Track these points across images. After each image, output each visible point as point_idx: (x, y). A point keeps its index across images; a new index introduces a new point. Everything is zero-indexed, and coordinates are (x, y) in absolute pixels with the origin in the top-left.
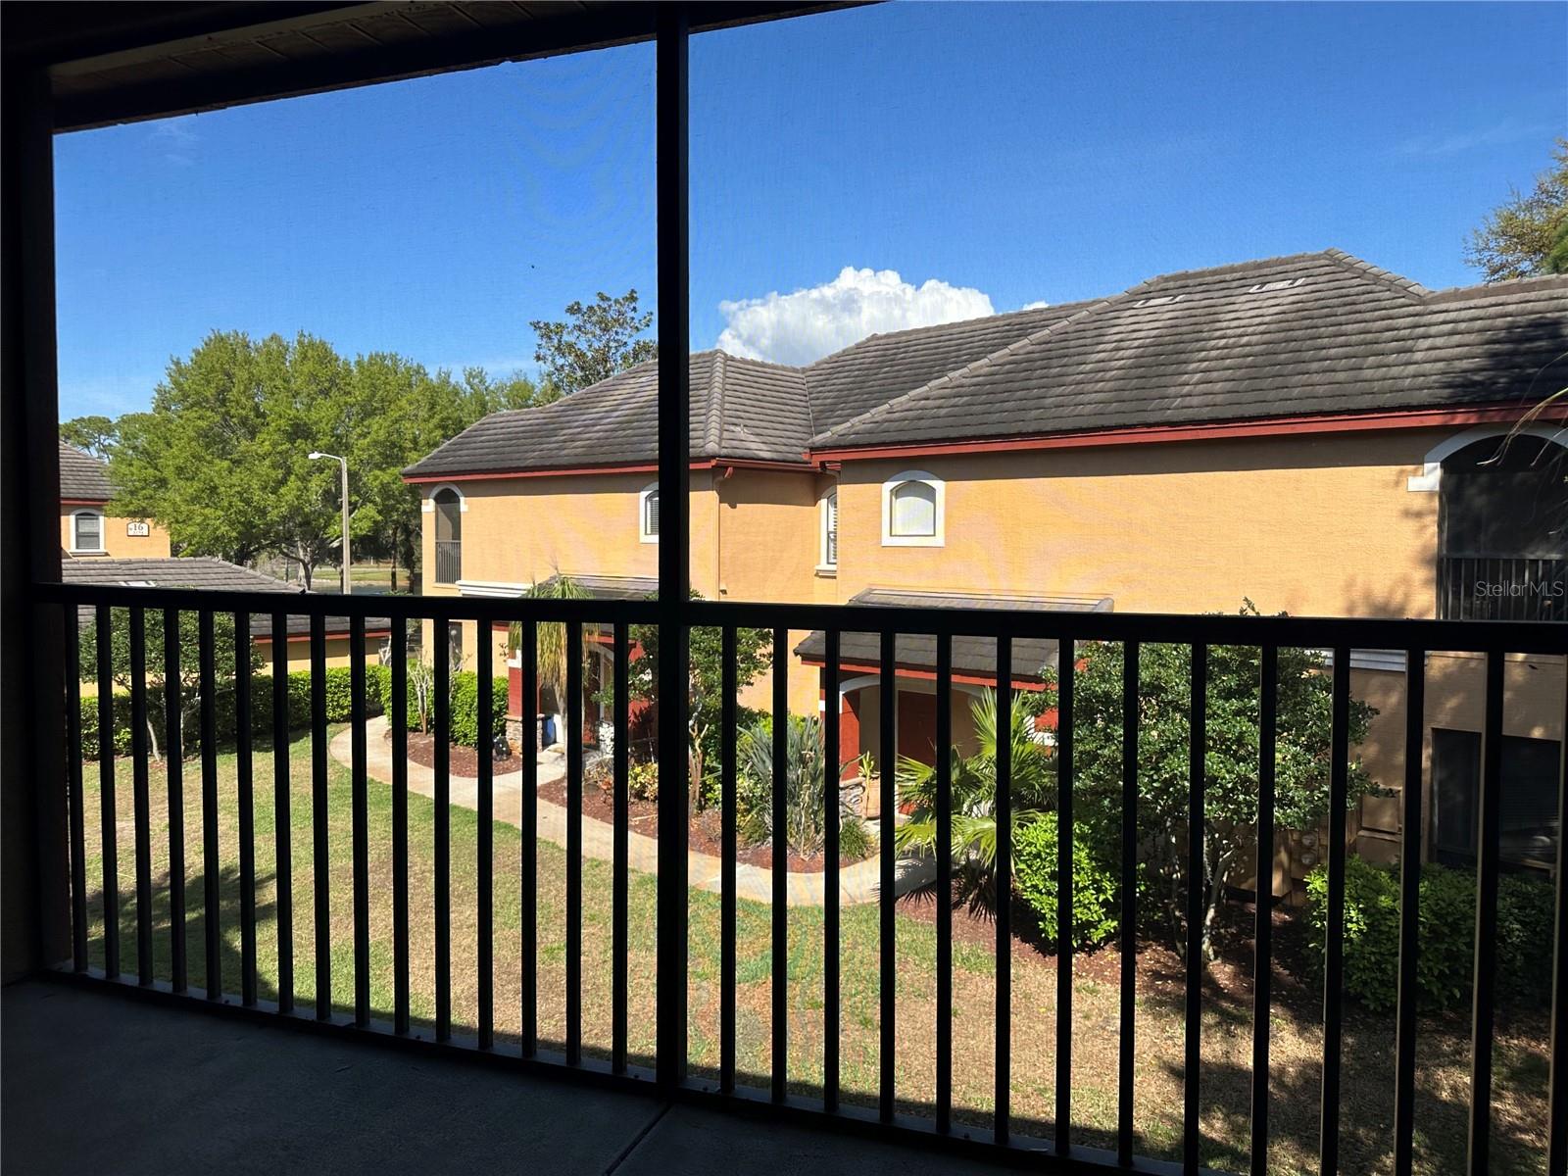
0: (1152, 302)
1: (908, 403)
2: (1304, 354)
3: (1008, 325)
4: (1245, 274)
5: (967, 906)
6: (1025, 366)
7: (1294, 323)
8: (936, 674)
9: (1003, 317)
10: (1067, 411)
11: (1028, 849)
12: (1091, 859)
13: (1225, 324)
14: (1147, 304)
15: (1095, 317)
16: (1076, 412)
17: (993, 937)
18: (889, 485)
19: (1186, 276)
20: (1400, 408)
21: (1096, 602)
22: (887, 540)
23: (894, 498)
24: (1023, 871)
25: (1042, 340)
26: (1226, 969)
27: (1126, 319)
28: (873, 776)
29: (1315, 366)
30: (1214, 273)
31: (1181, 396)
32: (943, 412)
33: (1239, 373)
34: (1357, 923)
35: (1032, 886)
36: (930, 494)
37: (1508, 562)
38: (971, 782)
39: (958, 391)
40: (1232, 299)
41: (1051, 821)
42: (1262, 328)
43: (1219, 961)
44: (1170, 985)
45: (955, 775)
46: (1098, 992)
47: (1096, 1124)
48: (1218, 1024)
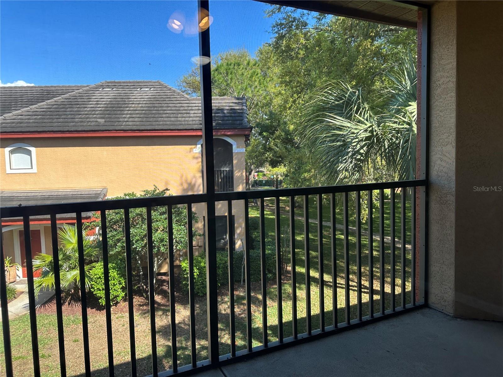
0: (105, 89)
1: (12, 116)
2: (160, 112)
3: (42, 90)
4: (134, 84)
5: (67, 303)
6: (62, 106)
7: (154, 102)
8: (23, 222)
9: (39, 87)
10: (85, 124)
11: (95, 277)
12: (118, 274)
13: (132, 100)
14: (104, 90)
15: (85, 92)
16: (88, 124)
17: (80, 311)
18: (7, 150)
19: (115, 82)
20: (191, 130)
21: (101, 190)
22: (8, 171)
23: (11, 154)
24: (93, 284)
25: (67, 98)
26: (159, 297)
27: (97, 94)
28: (10, 266)
29: (164, 115)
30: (124, 83)
31: (125, 122)
32: (31, 121)
33: (142, 116)
34: (197, 273)
35: (97, 289)
36: (29, 153)
37: (218, 171)
38: (67, 258)
39: (35, 113)
40: (132, 92)
41: (101, 265)
42: (145, 102)
43: (157, 296)
44: (145, 308)
45: (60, 257)
46: (124, 317)
47: (141, 357)
48: (163, 314)
